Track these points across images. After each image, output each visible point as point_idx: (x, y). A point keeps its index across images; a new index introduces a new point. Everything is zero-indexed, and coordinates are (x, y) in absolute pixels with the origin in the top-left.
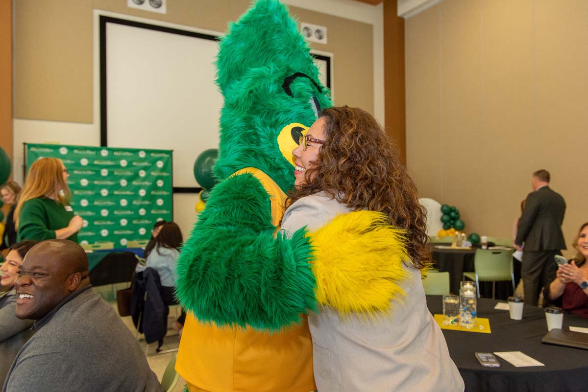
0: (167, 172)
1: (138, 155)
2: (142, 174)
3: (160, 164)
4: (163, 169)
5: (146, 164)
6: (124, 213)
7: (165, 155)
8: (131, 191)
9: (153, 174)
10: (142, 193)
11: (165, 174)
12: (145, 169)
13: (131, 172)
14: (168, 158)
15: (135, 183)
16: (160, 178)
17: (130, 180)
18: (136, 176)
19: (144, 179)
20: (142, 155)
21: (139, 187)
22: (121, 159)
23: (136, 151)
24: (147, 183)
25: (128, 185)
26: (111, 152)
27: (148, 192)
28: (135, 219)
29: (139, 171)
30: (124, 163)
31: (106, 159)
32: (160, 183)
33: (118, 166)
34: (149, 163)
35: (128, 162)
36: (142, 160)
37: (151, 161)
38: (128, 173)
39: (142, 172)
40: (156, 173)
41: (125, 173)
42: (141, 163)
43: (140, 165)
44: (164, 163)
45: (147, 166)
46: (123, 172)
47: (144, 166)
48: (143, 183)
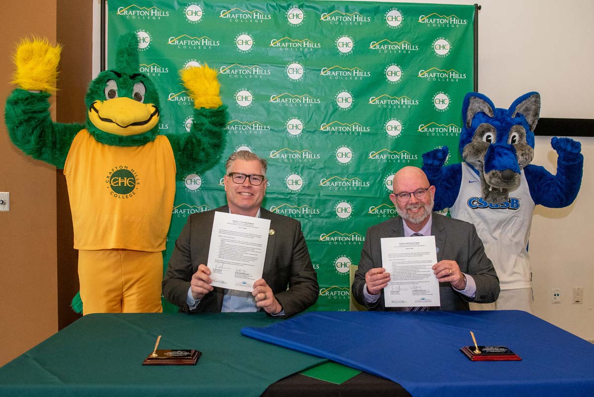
0: (461, 72)
1: (384, 21)
2: (394, 75)
3: (442, 47)
4: (451, 62)
5: (404, 46)
6: (344, 183)
7: (455, 21)
8: (365, 125)
9: (423, 74)
10: (394, 128)
11: (455, 76)
12: (402, 60)
13: (365, 69)
14: (467, 28)
15: (373, 101)
16: (441, 86)
17: (361, 92)
18: (377, 81)
19: (400, 90)
20: (394, 20)
21: (386, 114)
22: (341, 34)
23: (379, 11)
24: (406, 101)
25: (354, 105)
27: (409, 127)
28: (374, 201)
29: (385, 66)
30: (345, 44)
32: (442, 102)
34: (413, 43)
35: (356, 43)
36: (395, 35)
37: (417, 38)
38: (356, 71)
39: (394, 68)
40: (432, 72)
41: (347, 71)
42: (389, 44)
43: (388, 51)
44: (452, 44)
45: (407, 51)
46: (343, 71)
47: (400, 52)
48: (396, 102)
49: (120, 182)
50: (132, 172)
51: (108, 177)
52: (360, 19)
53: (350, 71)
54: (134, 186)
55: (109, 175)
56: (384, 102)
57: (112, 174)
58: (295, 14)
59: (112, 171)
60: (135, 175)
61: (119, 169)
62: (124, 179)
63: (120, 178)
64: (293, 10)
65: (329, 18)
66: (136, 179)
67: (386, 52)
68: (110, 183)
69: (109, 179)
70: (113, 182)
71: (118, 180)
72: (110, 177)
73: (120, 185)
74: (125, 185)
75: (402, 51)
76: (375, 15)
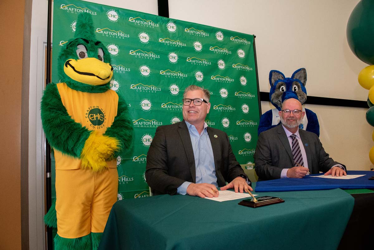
0: (250, 67)
1: (215, 37)
2: (222, 65)
3: (241, 54)
4: (245, 61)
5: (225, 51)
7: (246, 42)
9: (234, 66)
11: (248, 68)
12: (225, 58)
14: (251, 46)
15: (213, 78)
16: (243, 73)
17: (207, 73)
18: (214, 67)
19: (225, 73)
20: (220, 37)
22: (195, 40)
23: (212, 31)
25: (204, 79)
26: (181, 27)
27: (231, 93)
29: (217, 60)
30: (198, 46)
31: (173, 36)
32: (244, 81)
33: (192, 50)
34: (229, 50)
35: (203, 46)
36: (220, 45)
37: (231, 47)
38: (204, 61)
39: (221, 62)
40: (239, 65)
41: (200, 60)
42: (218, 49)
43: (218, 52)
44: (245, 52)
45: (227, 53)
46: (198, 60)
47: (223, 53)
48: (224, 79)
49: (95, 117)
50: (101, 110)
51: (87, 114)
52: (204, 34)
53: (201, 61)
54: (104, 120)
55: (87, 112)
56: (218, 79)
57: (89, 111)
58: (172, 26)
59: (88, 109)
60: (103, 113)
61: (93, 108)
62: (97, 115)
63: (95, 115)
64: (170, 24)
65: (189, 31)
66: (104, 115)
67: (217, 53)
68: (89, 118)
69: (88, 115)
70: (91, 117)
71: (94, 116)
72: (88, 114)
73: (95, 119)
74: (99, 119)
75: (225, 53)
76: (211, 33)
